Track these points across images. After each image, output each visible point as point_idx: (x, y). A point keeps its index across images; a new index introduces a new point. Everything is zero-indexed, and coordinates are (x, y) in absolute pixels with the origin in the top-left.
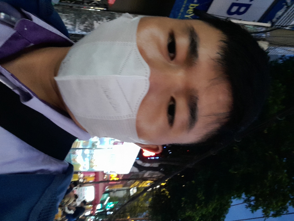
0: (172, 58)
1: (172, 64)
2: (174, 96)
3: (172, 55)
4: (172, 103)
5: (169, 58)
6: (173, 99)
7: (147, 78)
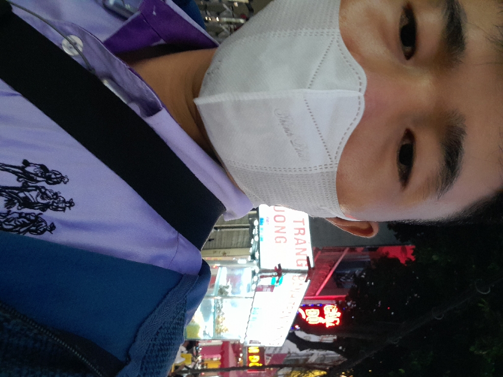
0: (409, 56)
1: (409, 66)
2: (412, 128)
3: (408, 49)
4: (407, 142)
5: (403, 57)
6: (409, 135)
7: (362, 94)
